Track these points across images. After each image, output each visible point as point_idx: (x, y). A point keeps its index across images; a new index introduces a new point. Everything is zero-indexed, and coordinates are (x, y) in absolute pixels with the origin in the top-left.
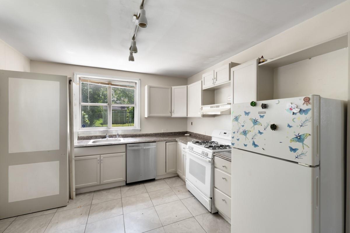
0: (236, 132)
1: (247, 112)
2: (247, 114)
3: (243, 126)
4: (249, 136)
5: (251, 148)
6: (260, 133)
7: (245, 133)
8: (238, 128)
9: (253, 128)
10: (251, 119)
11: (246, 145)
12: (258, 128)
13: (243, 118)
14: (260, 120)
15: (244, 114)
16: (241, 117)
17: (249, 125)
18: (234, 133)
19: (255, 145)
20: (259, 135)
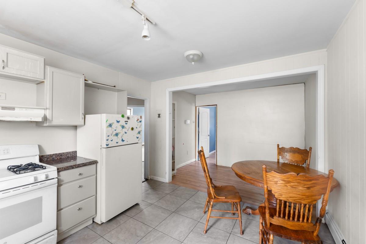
0: (110, 136)
1: (118, 121)
2: (118, 122)
3: (115, 130)
4: (119, 136)
5: (121, 143)
6: (126, 133)
7: (117, 135)
8: (112, 132)
9: (122, 131)
10: (121, 125)
11: (117, 143)
12: (124, 130)
13: (115, 125)
14: (125, 125)
15: (116, 122)
16: (114, 124)
17: (119, 130)
18: (108, 136)
19: (123, 141)
20: (125, 134)
